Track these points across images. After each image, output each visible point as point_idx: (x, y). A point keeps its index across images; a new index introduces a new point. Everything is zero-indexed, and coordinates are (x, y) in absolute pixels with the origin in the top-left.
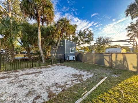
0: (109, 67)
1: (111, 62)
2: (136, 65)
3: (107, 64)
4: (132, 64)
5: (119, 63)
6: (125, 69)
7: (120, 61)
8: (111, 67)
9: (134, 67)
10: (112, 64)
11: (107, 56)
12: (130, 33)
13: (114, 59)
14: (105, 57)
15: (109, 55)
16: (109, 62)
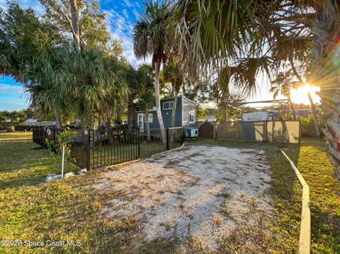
0: (263, 142)
1: (265, 134)
2: (297, 136)
3: (259, 137)
4: (292, 134)
5: (277, 134)
6: (285, 141)
7: (279, 132)
8: (266, 142)
9: (295, 138)
10: (267, 138)
11: (260, 125)
12: (274, 86)
13: (270, 130)
14: (256, 127)
15: (262, 123)
16: (262, 135)
